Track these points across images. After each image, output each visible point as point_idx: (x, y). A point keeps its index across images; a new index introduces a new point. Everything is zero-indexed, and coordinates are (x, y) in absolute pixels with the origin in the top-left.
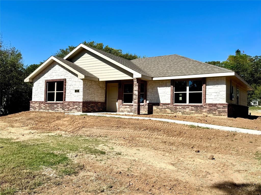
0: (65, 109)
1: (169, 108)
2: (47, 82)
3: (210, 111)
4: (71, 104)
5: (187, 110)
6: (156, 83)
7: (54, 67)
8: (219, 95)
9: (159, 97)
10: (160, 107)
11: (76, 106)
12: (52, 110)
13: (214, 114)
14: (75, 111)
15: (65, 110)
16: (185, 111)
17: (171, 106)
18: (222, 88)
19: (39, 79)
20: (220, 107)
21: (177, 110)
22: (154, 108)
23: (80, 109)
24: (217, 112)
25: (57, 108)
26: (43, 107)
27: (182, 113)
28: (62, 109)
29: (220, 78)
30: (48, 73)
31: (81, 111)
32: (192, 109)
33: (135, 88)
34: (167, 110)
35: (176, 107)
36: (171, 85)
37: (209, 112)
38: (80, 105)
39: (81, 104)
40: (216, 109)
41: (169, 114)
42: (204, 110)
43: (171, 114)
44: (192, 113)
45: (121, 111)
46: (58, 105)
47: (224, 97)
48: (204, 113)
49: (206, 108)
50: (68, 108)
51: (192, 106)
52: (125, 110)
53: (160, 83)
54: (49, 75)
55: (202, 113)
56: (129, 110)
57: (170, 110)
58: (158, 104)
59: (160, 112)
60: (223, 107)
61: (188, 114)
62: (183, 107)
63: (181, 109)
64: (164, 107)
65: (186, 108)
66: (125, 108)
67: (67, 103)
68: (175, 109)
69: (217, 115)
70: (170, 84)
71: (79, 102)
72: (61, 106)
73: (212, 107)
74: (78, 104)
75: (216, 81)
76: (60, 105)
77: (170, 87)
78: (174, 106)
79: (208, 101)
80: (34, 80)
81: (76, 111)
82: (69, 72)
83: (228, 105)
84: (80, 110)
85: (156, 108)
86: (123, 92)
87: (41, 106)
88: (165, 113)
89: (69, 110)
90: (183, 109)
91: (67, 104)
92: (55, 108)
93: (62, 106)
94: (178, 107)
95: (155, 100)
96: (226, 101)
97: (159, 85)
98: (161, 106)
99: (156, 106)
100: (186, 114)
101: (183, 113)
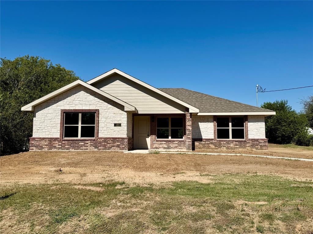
0: (99, 146)
1: (212, 144)
2: (64, 113)
3: (253, 145)
4: (109, 141)
5: (232, 145)
6: (197, 118)
7: (76, 93)
8: (259, 131)
9: (201, 132)
10: (203, 143)
11: (119, 143)
12: (76, 149)
13: (257, 149)
14: (116, 149)
15: (100, 148)
16: (229, 147)
17: (215, 142)
18: (262, 125)
19: (47, 107)
20: (262, 142)
21: (221, 145)
22: (197, 143)
23: (123, 146)
24: (259, 146)
25: (84, 146)
26: (57, 145)
27: (226, 148)
28: (94, 147)
29: (259, 116)
30: (65, 100)
31: (126, 149)
32: (236, 144)
33: (188, 123)
34: (210, 145)
35: (220, 142)
36: (214, 121)
37: (252, 147)
38: (125, 142)
39: (126, 140)
40: (258, 144)
41: (212, 149)
42: (248, 145)
43: (215, 149)
44: (236, 148)
45: (155, 148)
46: (87, 142)
47: (263, 133)
48: (248, 148)
49: (249, 143)
50: (105, 146)
51: (236, 141)
52: (161, 147)
53: (201, 118)
54: (68, 103)
55: (246, 148)
56: (166, 146)
57: (214, 145)
58: (200, 140)
59: (203, 148)
60: (264, 142)
61: (233, 149)
62: (227, 143)
63: (225, 144)
64: (207, 142)
65: (230, 143)
66: (160, 144)
67: (103, 139)
68: (219, 144)
69: (259, 149)
70: (212, 119)
71: (123, 139)
72: (92, 144)
73: (254, 142)
74: (121, 141)
75: (256, 119)
76: (90, 142)
77: (213, 123)
78: (218, 142)
79: (250, 137)
80: (35, 108)
81: (118, 149)
82: (103, 102)
83: (268, 140)
84: (124, 148)
85: (198, 144)
86: (156, 127)
87: (54, 144)
88: (209, 149)
89: (106, 148)
90: (227, 144)
91: (103, 141)
92: (82, 147)
93: (94, 144)
94: (222, 143)
95: (196, 135)
96: (266, 136)
97: (200, 120)
98: (203, 141)
99: (199, 142)
100: (230, 149)
101: (228, 148)
